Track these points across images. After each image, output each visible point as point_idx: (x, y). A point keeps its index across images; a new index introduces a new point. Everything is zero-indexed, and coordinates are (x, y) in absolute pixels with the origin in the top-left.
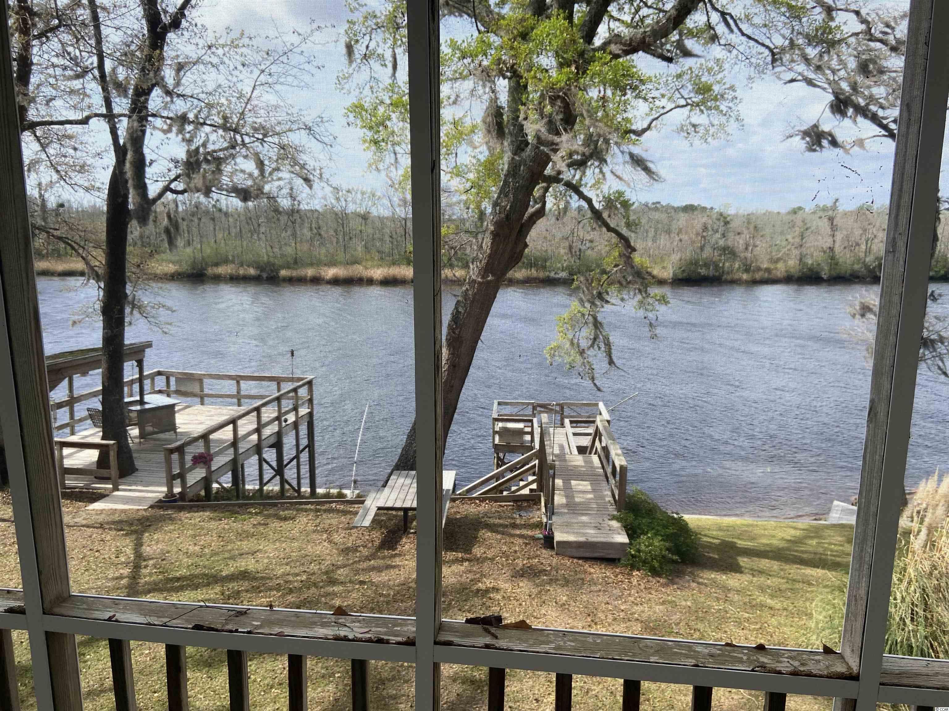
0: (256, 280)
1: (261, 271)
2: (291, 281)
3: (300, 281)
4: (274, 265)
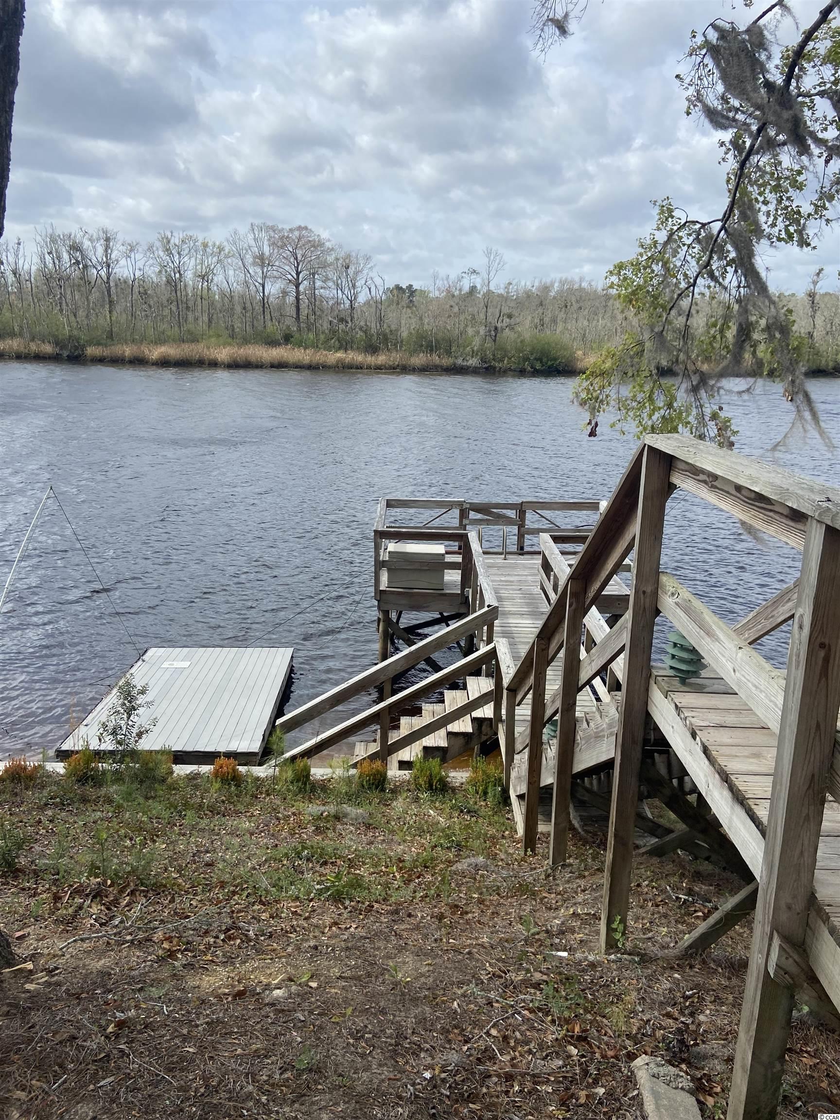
0: (54, 359)
1: (61, 349)
2: (100, 361)
3: (116, 361)
4: (78, 340)
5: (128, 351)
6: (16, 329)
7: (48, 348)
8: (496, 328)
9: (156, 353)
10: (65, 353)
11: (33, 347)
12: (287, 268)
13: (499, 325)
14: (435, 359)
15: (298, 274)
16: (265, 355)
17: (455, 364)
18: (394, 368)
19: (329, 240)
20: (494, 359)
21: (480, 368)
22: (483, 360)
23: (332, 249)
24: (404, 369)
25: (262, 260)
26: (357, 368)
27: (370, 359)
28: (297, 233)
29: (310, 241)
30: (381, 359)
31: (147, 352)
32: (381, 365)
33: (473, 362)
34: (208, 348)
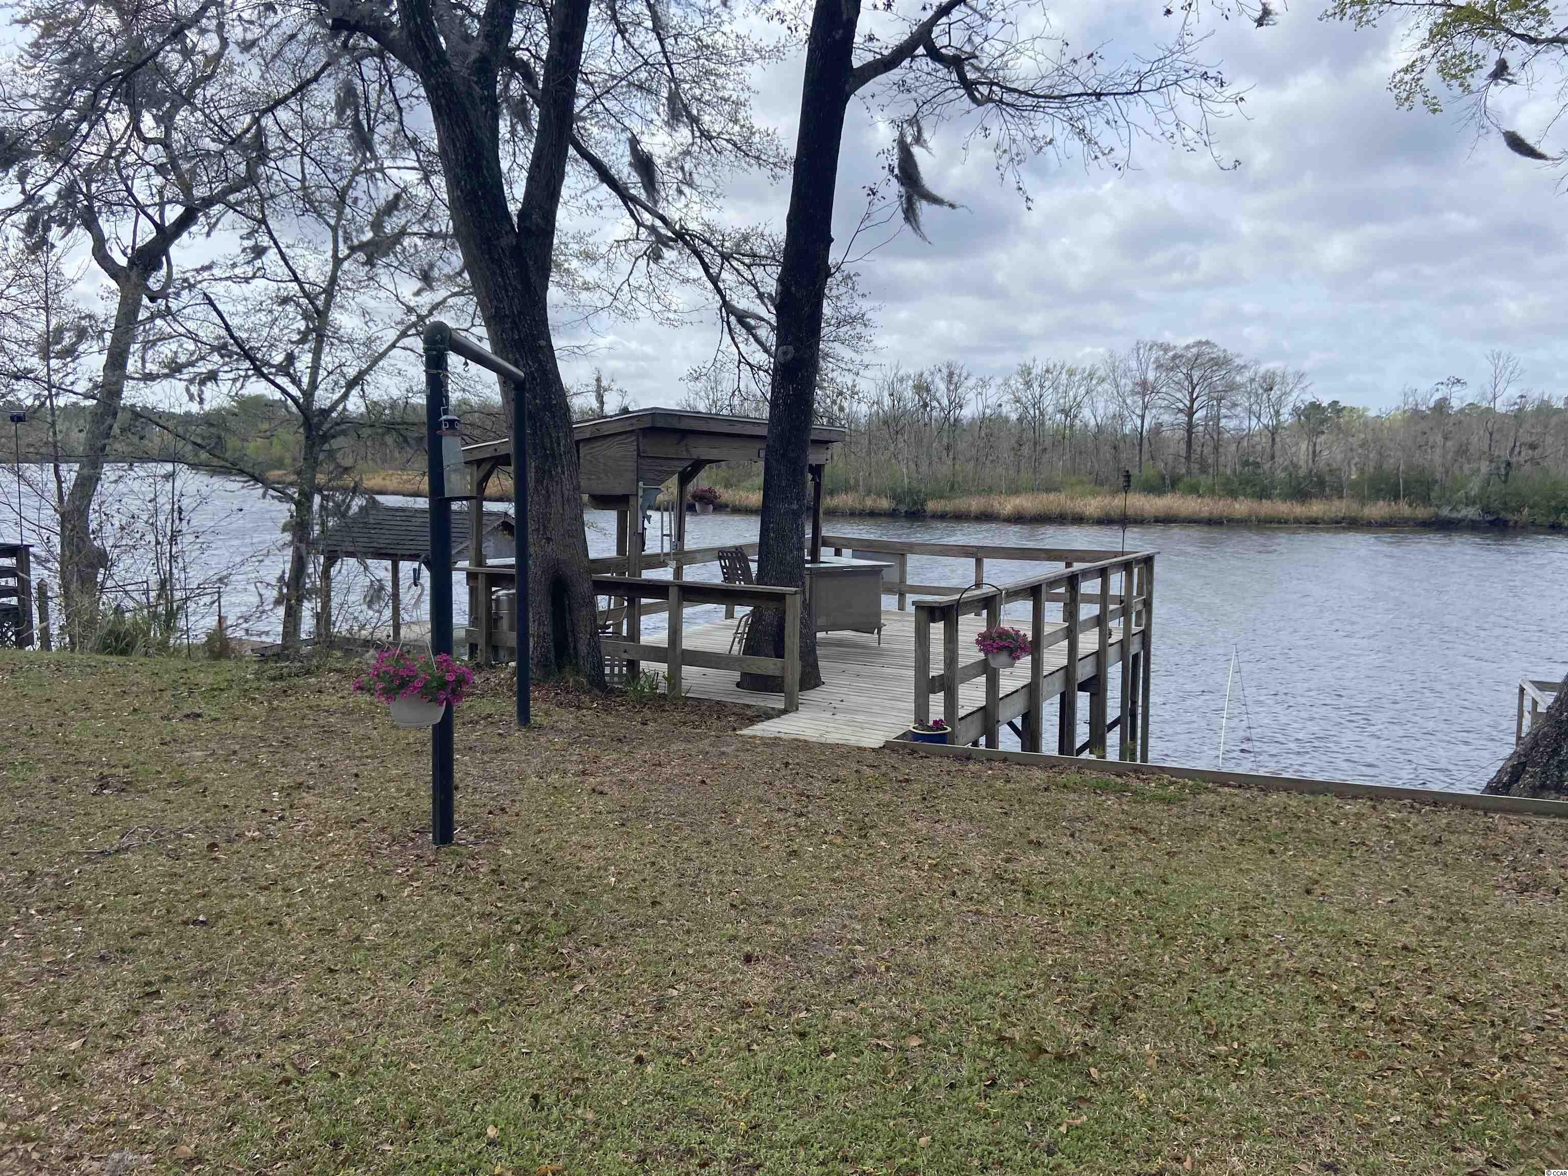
0: (891, 516)
1: (899, 504)
2: (943, 517)
3: (960, 517)
4: (918, 492)
5: (975, 504)
6: (852, 482)
7: (885, 504)
8: (1509, 464)
9: (1009, 505)
10: (903, 508)
11: (869, 503)
12: (1179, 395)
13: (1514, 460)
14: (1404, 509)
15: (1192, 401)
16: (1147, 506)
17: (1437, 515)
18: (1337, 522)
19: (1238, 356)
20: (1505, 509)
21: (1479, 522)
22: (1486, 510)
23: (1245, 367)
24: (1353, 524)
25: (1144, 388)
26: (1279, 522)
27: (1299, 510)
28: (1194, 350)
29: (1213, 359)
30: (1316, 508)
31: (996, 505)
32: (1317, 518)
33: (1471, 512)
34: (1072, 499)
